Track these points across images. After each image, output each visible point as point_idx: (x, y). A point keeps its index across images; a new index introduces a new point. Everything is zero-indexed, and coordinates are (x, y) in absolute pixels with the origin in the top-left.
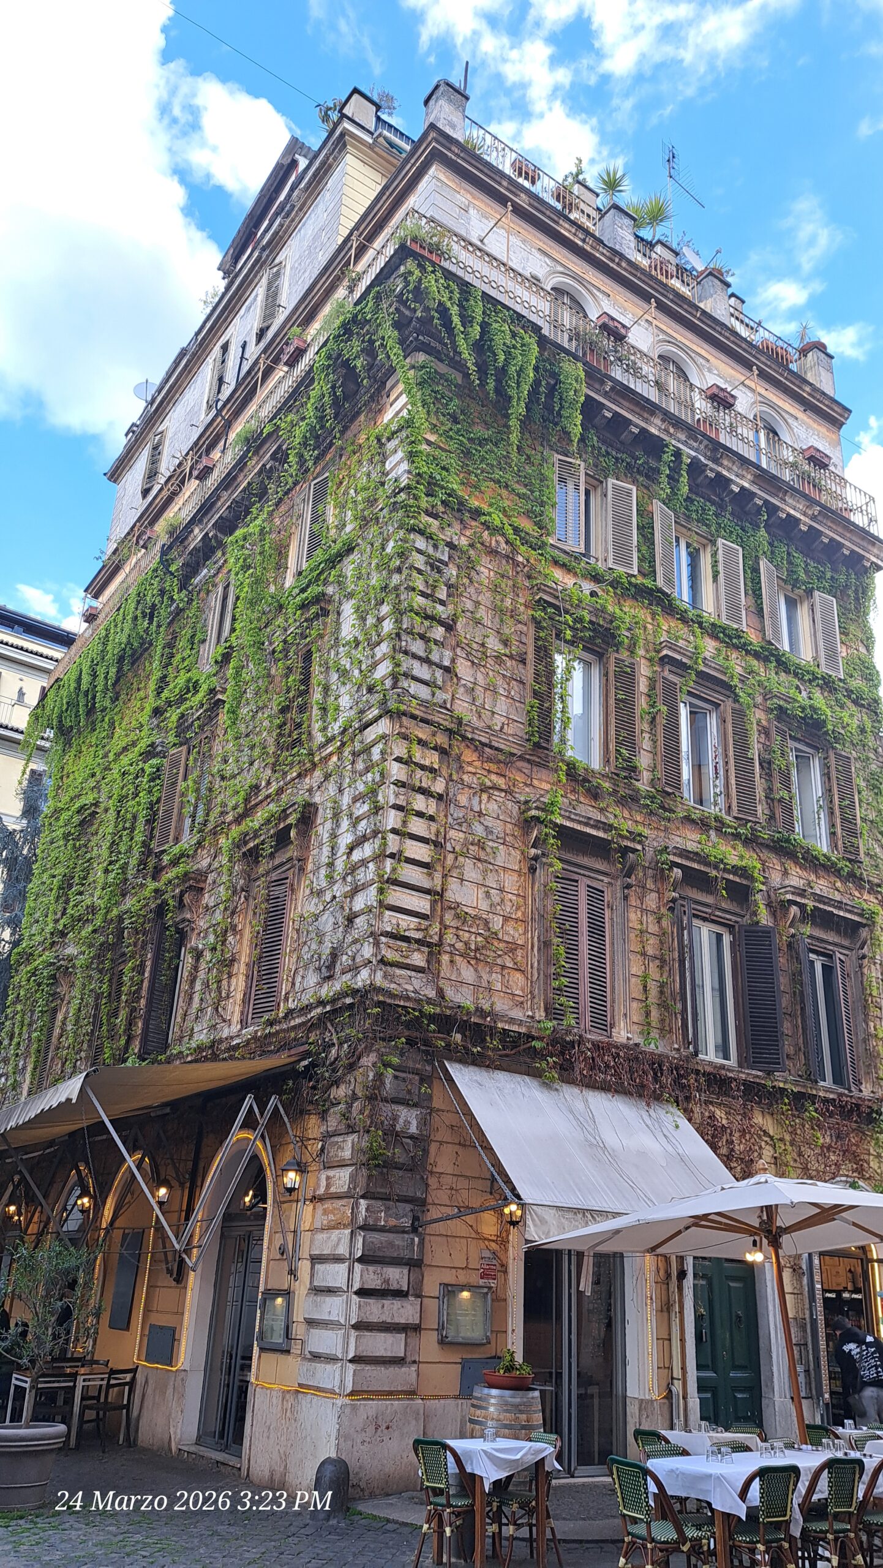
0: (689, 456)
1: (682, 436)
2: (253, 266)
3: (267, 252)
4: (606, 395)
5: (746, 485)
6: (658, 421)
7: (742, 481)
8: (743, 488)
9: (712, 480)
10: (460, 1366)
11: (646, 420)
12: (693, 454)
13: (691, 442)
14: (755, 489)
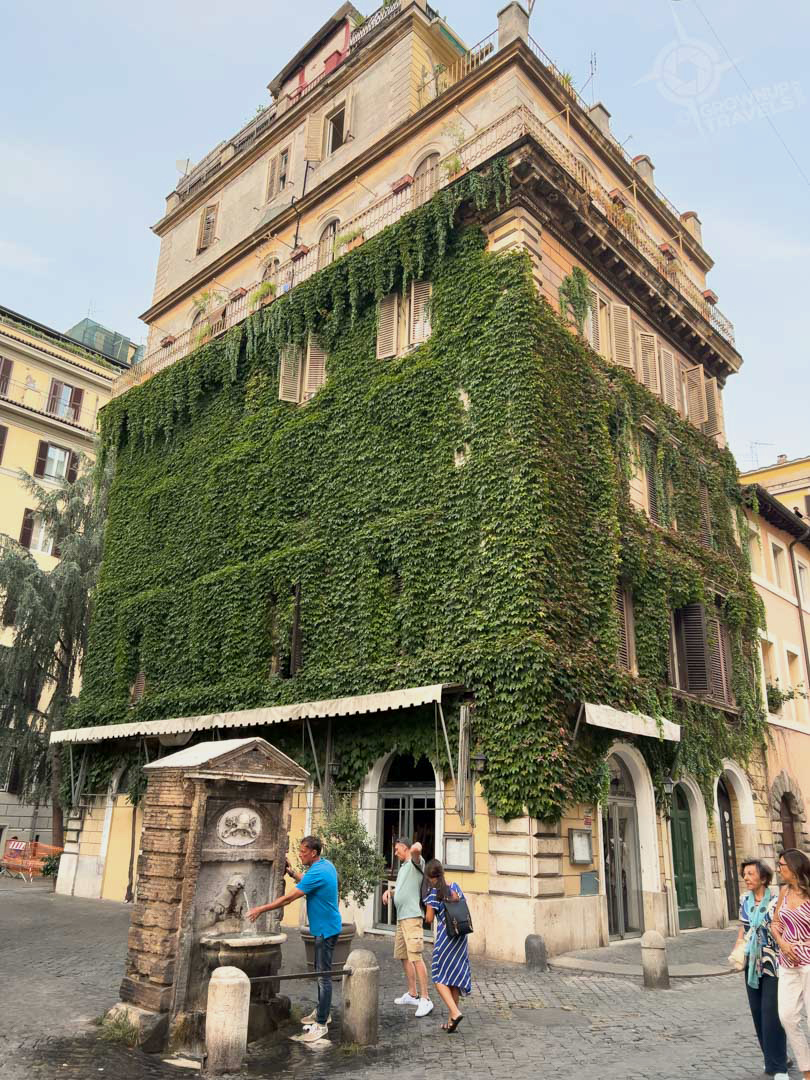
0: (653, 292)
1: (652, 278)
2: (315, 97)
3: (329, 89)
4: (617, 247)
5: (679, 313)
6: (640, 267)
7: (677, 311)
8: (677, 316)
9: (662, 308)
10: (579, 878)
11: (635, 266)
12: (656, 290)
13: (656, 283)
14: (682, 316)
